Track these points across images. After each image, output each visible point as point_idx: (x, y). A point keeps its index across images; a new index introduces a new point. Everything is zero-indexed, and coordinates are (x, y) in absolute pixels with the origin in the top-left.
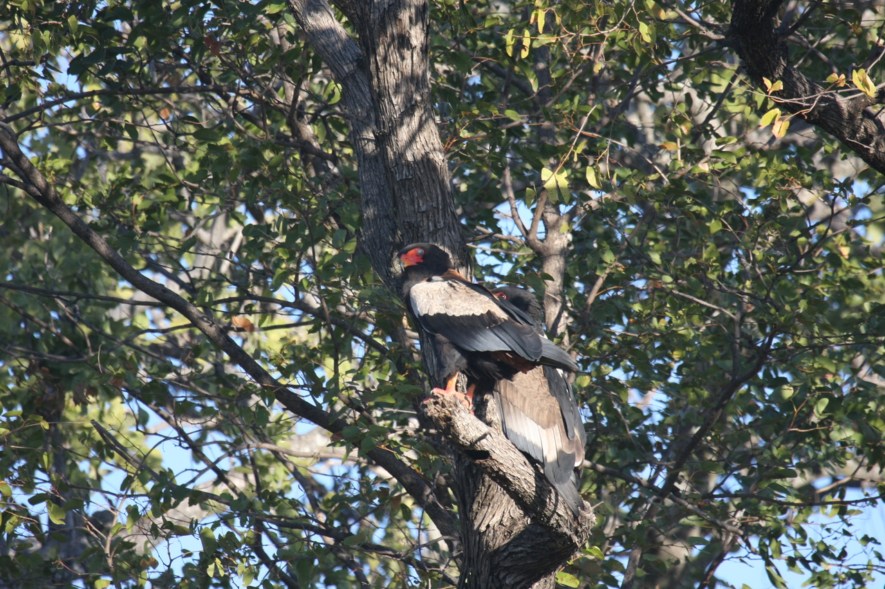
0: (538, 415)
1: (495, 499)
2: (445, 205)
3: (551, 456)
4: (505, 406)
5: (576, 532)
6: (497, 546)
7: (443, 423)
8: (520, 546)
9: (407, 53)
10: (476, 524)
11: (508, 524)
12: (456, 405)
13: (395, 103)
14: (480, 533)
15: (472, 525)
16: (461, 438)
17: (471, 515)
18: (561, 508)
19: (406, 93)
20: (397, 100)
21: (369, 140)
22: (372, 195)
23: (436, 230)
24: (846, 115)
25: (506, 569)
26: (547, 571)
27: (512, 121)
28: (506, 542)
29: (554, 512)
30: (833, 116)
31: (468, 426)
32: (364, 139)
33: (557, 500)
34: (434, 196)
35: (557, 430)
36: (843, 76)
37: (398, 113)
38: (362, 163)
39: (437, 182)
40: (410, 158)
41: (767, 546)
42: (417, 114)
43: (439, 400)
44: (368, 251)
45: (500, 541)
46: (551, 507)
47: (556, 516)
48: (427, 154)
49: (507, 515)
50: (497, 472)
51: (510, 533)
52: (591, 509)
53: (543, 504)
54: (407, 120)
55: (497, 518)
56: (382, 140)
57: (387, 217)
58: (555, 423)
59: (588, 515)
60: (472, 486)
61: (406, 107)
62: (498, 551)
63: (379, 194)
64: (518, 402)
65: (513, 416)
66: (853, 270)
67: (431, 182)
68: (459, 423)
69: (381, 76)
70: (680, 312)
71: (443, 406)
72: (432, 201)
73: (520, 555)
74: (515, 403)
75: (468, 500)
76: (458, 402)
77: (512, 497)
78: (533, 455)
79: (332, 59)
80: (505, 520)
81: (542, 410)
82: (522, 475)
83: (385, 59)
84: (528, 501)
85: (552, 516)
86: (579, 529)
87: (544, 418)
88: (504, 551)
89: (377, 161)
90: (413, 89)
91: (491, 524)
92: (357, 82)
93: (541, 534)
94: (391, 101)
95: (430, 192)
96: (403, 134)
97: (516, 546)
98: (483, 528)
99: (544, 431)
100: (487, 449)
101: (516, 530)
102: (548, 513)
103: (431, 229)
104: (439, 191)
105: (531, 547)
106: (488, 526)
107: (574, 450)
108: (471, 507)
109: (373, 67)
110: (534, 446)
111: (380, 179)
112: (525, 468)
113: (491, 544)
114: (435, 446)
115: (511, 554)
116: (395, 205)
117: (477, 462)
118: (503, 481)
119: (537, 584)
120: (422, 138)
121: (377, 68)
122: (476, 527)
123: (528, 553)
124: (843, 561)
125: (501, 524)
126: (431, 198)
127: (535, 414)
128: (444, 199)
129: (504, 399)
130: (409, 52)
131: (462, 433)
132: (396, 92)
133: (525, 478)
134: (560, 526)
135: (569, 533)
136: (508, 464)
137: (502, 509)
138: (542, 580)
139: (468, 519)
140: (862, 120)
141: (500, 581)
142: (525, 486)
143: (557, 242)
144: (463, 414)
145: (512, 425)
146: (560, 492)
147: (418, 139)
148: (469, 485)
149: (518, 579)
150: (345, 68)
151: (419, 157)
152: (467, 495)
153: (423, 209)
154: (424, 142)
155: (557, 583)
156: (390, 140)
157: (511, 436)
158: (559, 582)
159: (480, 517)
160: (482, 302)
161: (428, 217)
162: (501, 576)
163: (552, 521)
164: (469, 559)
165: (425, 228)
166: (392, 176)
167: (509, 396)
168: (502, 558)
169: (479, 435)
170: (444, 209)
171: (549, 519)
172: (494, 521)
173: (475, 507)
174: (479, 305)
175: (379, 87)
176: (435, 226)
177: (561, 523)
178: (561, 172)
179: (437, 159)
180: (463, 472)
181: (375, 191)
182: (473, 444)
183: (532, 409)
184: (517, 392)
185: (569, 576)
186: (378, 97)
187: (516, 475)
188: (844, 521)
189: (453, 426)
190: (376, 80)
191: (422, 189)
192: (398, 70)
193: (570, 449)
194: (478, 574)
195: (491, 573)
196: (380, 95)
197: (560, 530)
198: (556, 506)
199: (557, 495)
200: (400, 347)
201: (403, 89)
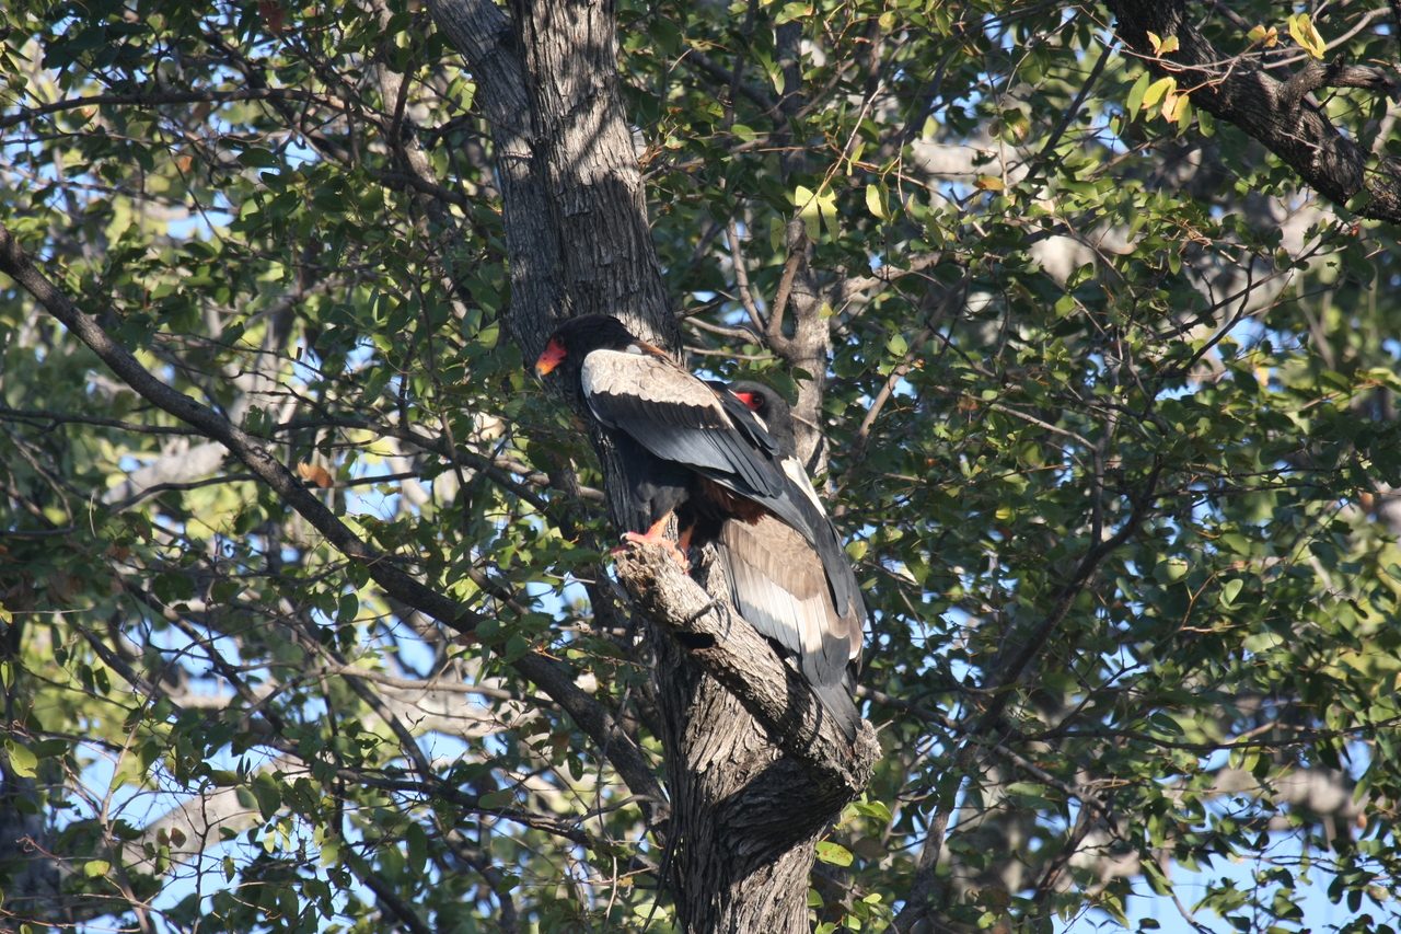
0: (790, 579)
1: (721, 721)
2: (642, 256)
3: (813, 643)
4: (737, 567)
5: (851, 769)
6: (724, 795)
7: (641, 589)
8: (762, 794)
9: (581, 12)
10: (692, 761)
11: (742, 760)
12: (662, 560)
13: (561, 92)
14: (697, 775)
15: (685, 763)
16: (669, 612)
17: (683, 747)
18: (825, 731)
19: (579, 76)
20: (565, 87)
21: (519, 159)
22: (525, 246)
23: (628, 293)
24: (1275, 106)
25: (739, 831)
26: (803, 835)
27: (743, 142)
28: (739, 788)
29: (815, 734)
30: (1254, 106)
31: (681, 595)
32: (512, 158)
33: (820, 715)
34: (624, 240)
35: (819, 602)
36: (1273, 30)
37: (567, 108)
38: (508, 196)
39: (628, 218)
40: (586, 180)
41: (1142, 828)
42: (597, 109)
43: (636, 552)
44: (519, 333)
45: (729, 787)
46: (811, 727)
47: (818, 742)
48: (611, 172)
49: (739, 746)
50: (727, 669)
51: (745, 774)
52: (874, 732)
53: (799, 722)
54: (580, 118)
55: (725, 751)
56: (543, 151)
57: (549, 279)
58: (817, 591)
59: (869, 742)
60: (685, 700)
61: (580, 99)
62: (725, 804)
63: (536, 244)
64: (757, 559)
65: (750, 582)
66: (1276, 403)
67: (619, 218)
68: (667, 589)
69: (540, 51)
70: (1011, 436)
71: (642, 561)
72: (622, 249)
73: (760, 809)
74: (753, 562)
75: (679, 723)
76: (665, 556)
77: (749, 711)
78: (783, 641)
79: (460, 33)
80: (737, 754)
81: (795, 570)
82: (766, 674)
83: (546, 22)
84: (775, 715)
85: (812, 740)
86: (855, 764)
87: (800, 582)
88: (735, 803)
89: (532, 192)
90: (591, 70)
91: (715, 760)
92: (500, 68)
93: (795, 774)
94: (556, 90)
95: (617, 234)
96: (575, 140)
97: (754, 795)
98: (702, 767)
99: (801, 604)
100: (711, 631)
101: (754, 770)
102: (806, 737)
103: (620, 293)
104: (631, 233)
105: (780, 795)
106: (710, 764)
107: (848, 632)
108: (684, 734)
109: (526, 34)
110: (784, 627)
111: (537, 220)
112: (770, 664)
113: (715, 792)
114: (624, 649)
115: (746, 807)
116: (563, 258)
117: (696, 652)
118: (735, 682)
119: (787, 855)
120: (603, 147)
121: (534, 37)
122: (690, 766)
123: (773, 805)
124: (1263, 851)
125: (730, 759)
126: (620, 244)
127: (785, 577)
128: (640, 245)
129: (734, 556)
130: (585, 12)
131: (673, 604)
132: (564, 73)
133: (770, 680)
134: (825, 758)
135: (839, 768)
136: (744, 656)
137: (733, 736)
138: (796, 849)
139: (678, 754)
140: (1300, 113)
141: (728, 851)
142: (771, 692)
143: (811, 340)
144: (673, 574)
145: (748, 595)
146: (825, 702)
147: (598, 150)
148: (680, 699)
149: (758, 847)
150: (481, 45)
151: (599, 176)
152: (677, 715)
153: (607, 261)
154: (607, 155)
155: (818, 861)
156: (554, 152)
157: (747, 614)
158: (822, 857)
159: (697, 750)
160: (698, 391)
161: (614, 273)
162: (731, 843)
163: (813, 750)
164: (681, 817)
165: (611, 291)
166: (558, 209)
167: (743, 550)
168: (733, 814)
169: (698, 608)
170: (639, 261)
171: (808, 745)
172: (720, 756)
173: (690, 733)
174: (694, 392)
175: (537, 68)
176: (627, 288)
177: (827, 753)
178: (825, 193)
179: (628, 181)
180: (671, 679)
181: (531, 239)
182: (689, 622)
183: (780, 568)
184: (755, 543)
185: (836, 848)
186: (534, 83)
187: (756, 673)
188: (1266, 786)
189: (658, 593)
190: (531, 56)
191: (605, 230)
192: (567, 39)
193: (841, 631)
194: (695, 841)
195: (715, 839)
196: (538, 80)
197: (824, 764)
198: (818, 725)
199: (820, 707)
200: (566, 498)
201: (575, 69)
